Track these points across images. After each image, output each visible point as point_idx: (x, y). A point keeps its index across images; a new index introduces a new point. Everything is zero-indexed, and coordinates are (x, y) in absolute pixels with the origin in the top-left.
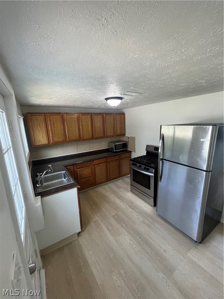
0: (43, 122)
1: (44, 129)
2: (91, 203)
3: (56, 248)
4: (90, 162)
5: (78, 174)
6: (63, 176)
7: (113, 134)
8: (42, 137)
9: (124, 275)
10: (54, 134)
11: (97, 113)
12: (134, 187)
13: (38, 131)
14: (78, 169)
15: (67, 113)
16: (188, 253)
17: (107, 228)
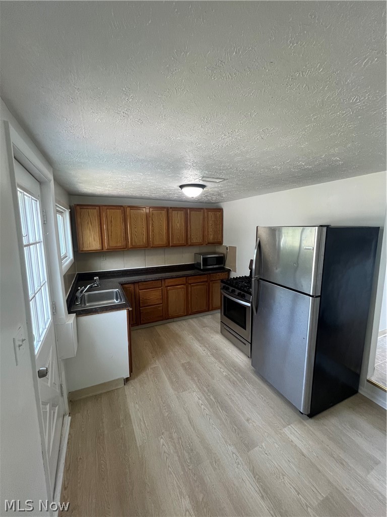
0: (96, 219)
1: (97, 229)
2: (155, 343)
3: (91, 395)
4: (160, 282)
5: (141, 299)
6: (115, 297)
7: (201, 241)
8: (93, 240)
9: (176, 441)
10: (111, 235)
11: (176, 208)
12: (225, 326)
13: (88, 231)
14: (140, 290)
15: (132, 207)
16: (285, 427)
17: (170, 378)
